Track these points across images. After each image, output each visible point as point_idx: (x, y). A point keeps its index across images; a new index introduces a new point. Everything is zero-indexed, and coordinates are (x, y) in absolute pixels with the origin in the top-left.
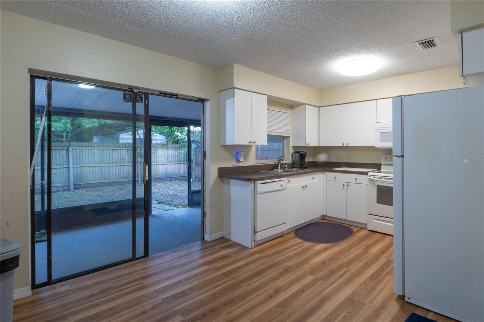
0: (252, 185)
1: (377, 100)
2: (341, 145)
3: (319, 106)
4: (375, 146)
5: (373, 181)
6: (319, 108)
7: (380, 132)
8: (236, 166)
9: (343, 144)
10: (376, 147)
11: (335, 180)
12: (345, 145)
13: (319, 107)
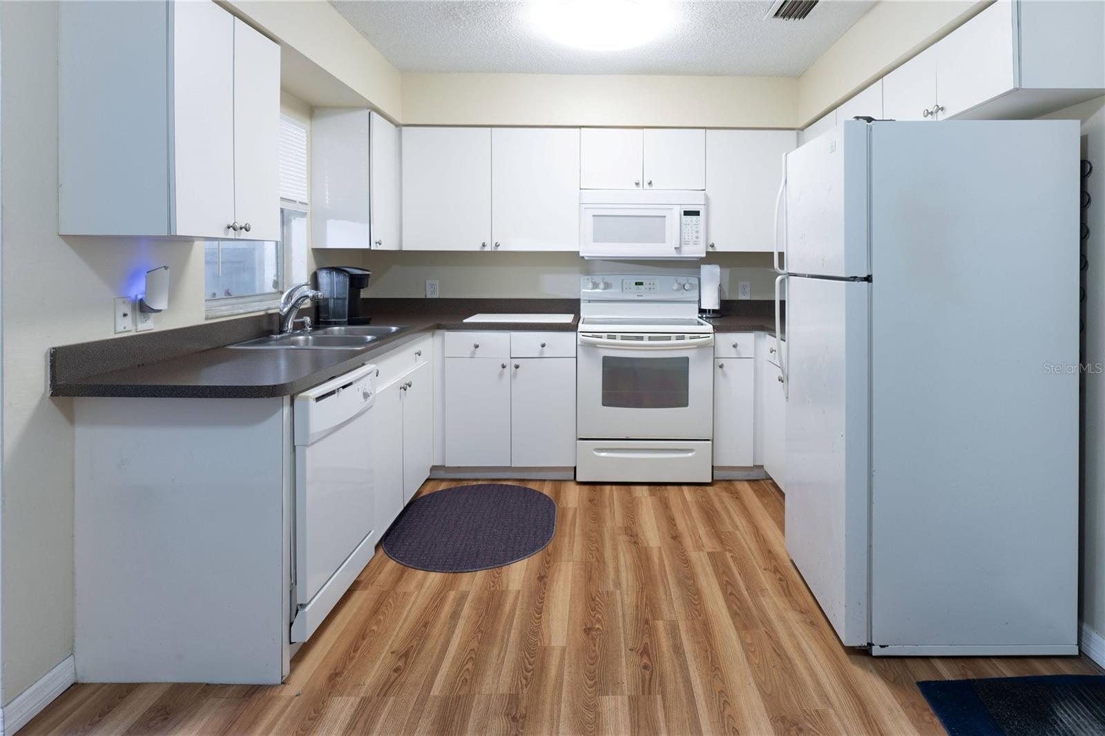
0: (286, 410)
1: (582, 129)
2: (477, 248)
3: (401, 122)
4: (578, 252)
5: (593, 346)
6: (398, 128)
7: (594, 216)
8: (133, 333)
9: (484, 245)
10: (581, 255)
11: (473, 353)
12: (488, 249)
13: (398, 125)
